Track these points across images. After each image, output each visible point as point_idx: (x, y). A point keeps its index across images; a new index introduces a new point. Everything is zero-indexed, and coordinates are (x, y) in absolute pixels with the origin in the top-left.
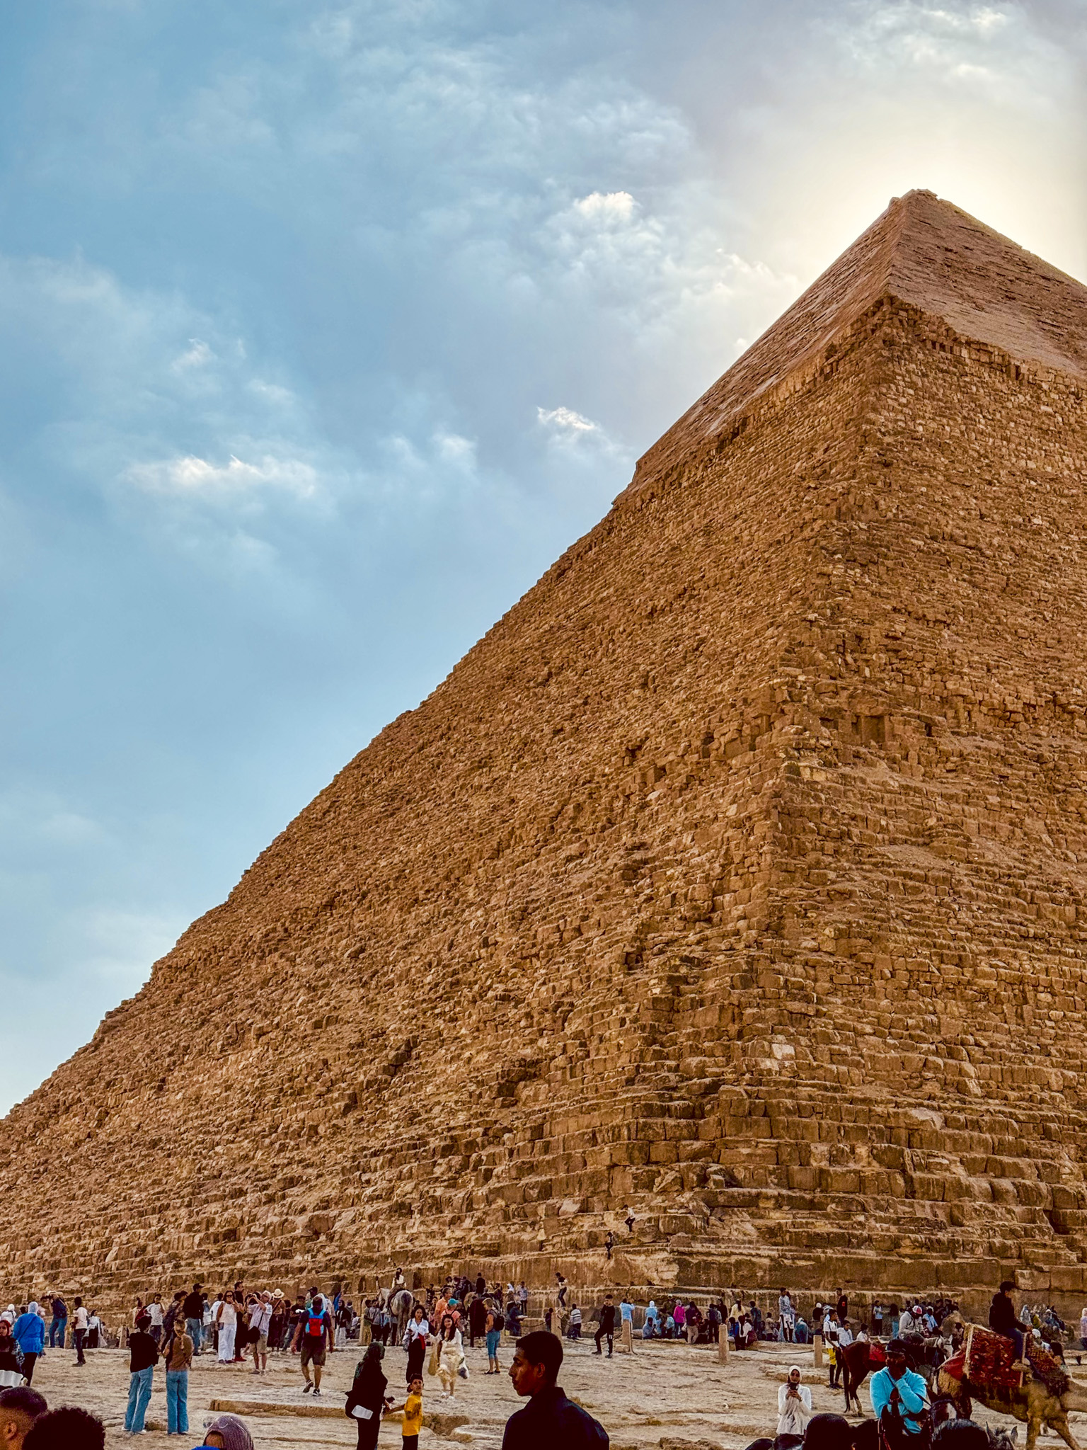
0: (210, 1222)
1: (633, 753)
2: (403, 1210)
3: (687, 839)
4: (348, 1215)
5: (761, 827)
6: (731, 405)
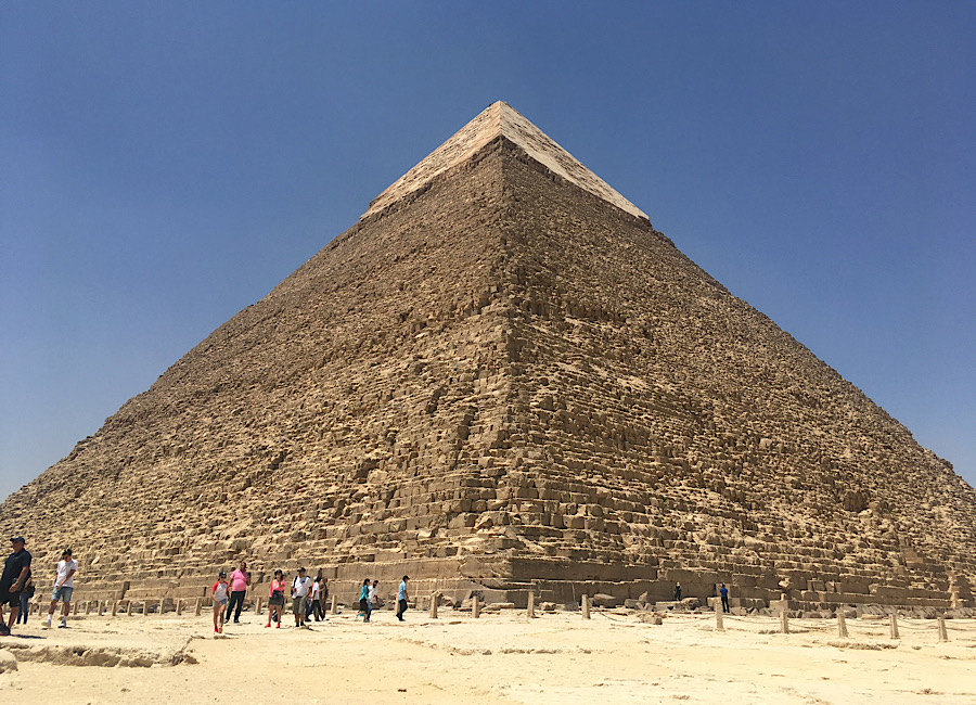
0: (162, 544)
1: (404, 317)
2: (300, 537)
3: (451, 353)
4: (261, 539)
5: (501, 346)
6: (422, 179)
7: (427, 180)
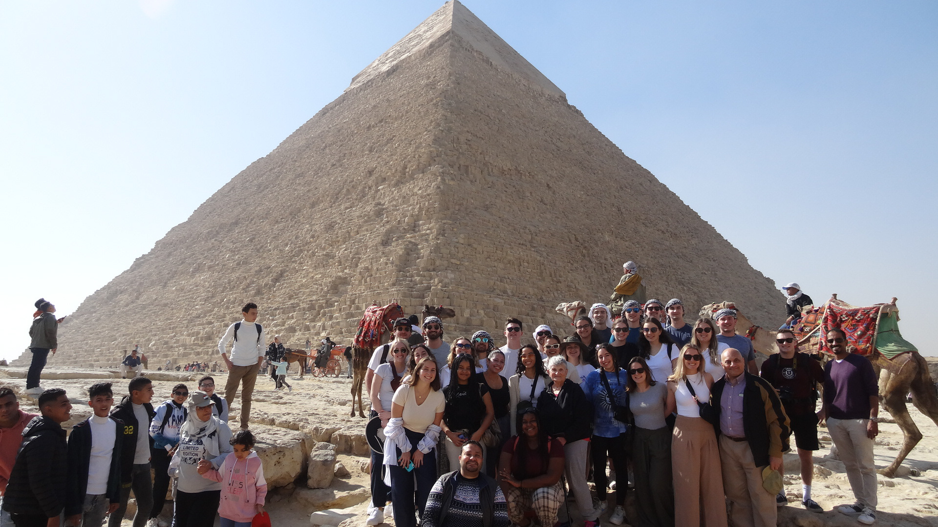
1: (370, 173)
5: (434, 198)
6: (391, 62)
7: (395, 63)
